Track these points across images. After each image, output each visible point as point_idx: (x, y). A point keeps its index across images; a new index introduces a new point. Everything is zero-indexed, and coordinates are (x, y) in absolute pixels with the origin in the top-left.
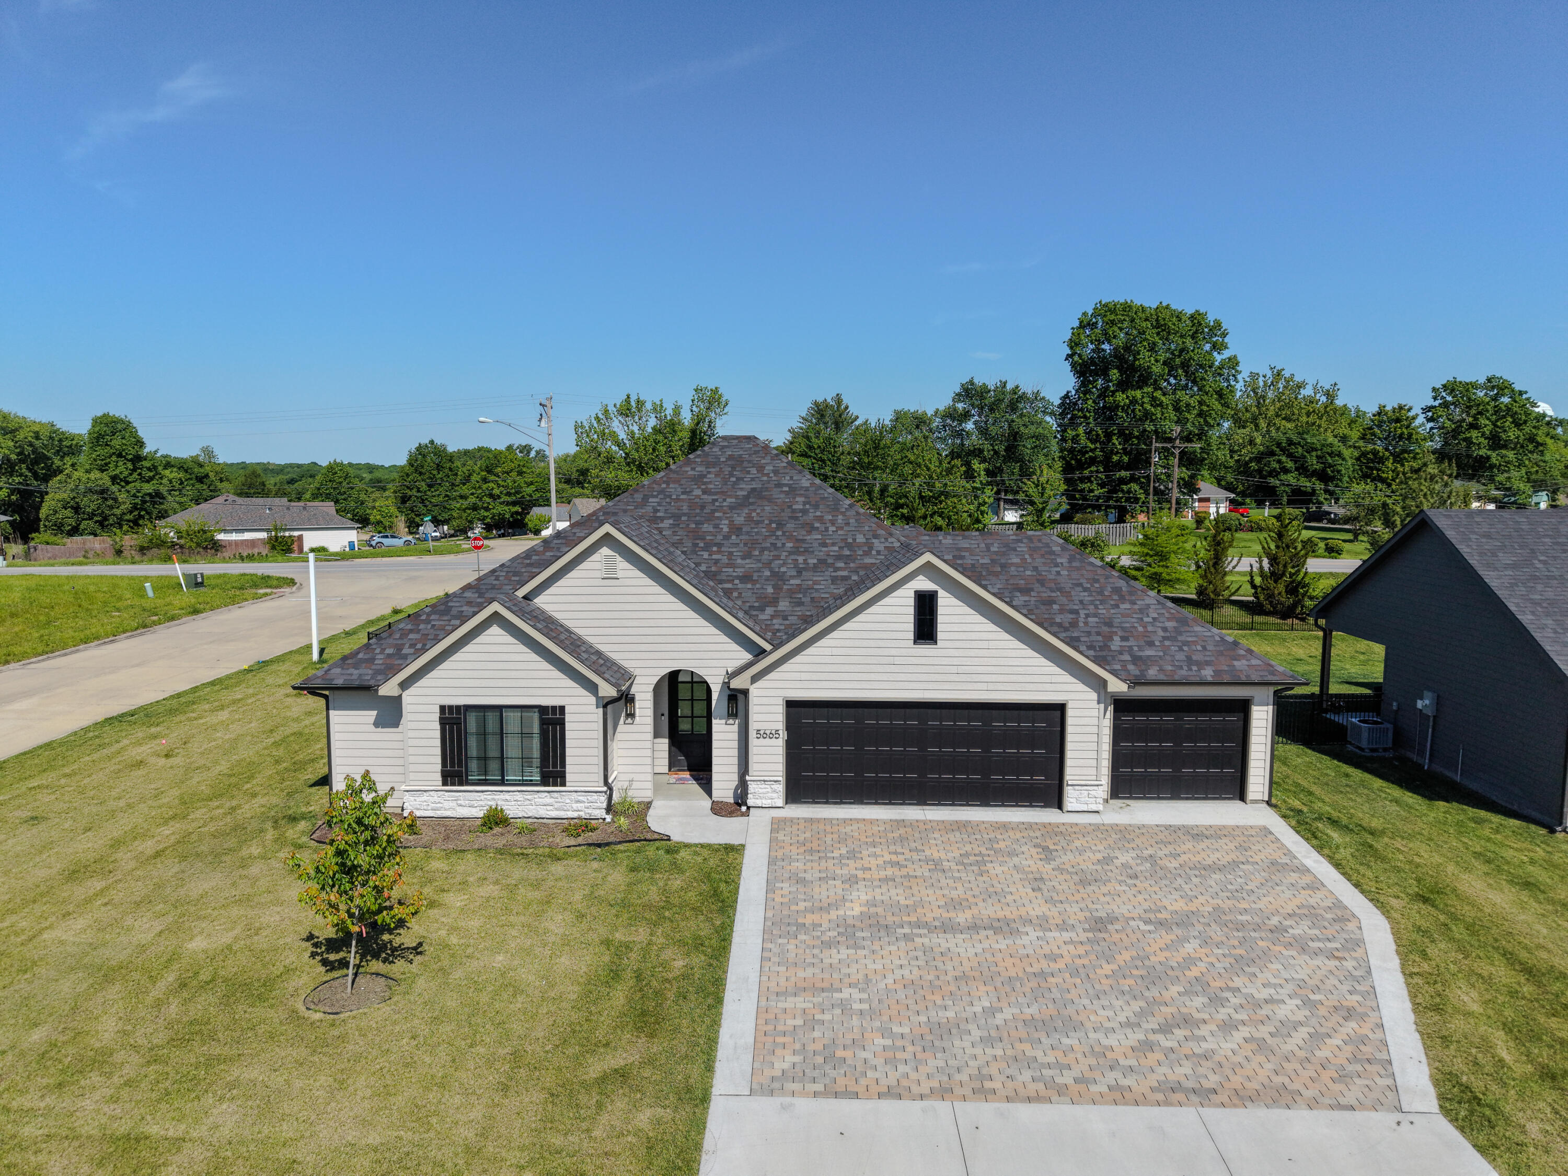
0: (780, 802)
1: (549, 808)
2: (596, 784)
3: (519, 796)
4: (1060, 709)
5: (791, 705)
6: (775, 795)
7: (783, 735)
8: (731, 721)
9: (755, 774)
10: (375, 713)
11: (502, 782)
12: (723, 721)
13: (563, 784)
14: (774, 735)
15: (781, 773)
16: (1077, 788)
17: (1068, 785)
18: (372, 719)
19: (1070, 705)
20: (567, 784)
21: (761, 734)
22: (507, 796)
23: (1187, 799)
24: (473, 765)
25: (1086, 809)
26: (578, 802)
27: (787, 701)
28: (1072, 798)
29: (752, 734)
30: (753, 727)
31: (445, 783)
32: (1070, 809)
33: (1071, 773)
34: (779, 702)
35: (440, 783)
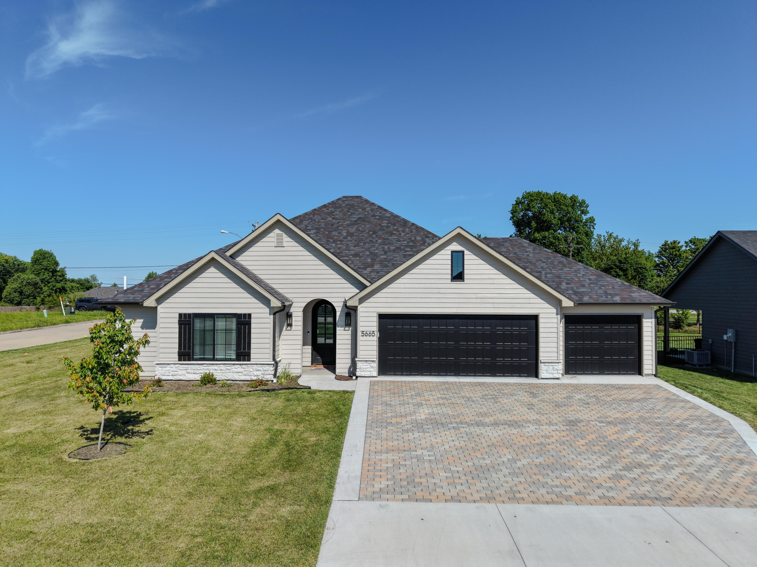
0: (375, 373)
1: (240, 374)
2: (268, 360)
3: (223, 367)
4: (535, 318)
5: (382, 317)
6: (372, 369)
7: (377, 334)
8: (347, 328)
9: (361, 357)
10: (142, 320)
11: (214, 359)
12: (343, 329)
13: (249, 360)
14: (371, 334)
15: (376, 357)
16: (546, 364)
17: (541, 363)
18: (140, 324)
19: (541, 316)
20: (251, 360)
21: (364, 334)
22: (216, 367)
23: (608, 374)
24: (197, 349)
25: (552, 377)
26: (258, 370)
27: (379, 314)
28: (544, 371)
29: (359, 334)
30: (360, 329)
31: (180, 360)
32: (543, 377)
33: (542, 356)
34: (376, 315)
35: (177, 359)
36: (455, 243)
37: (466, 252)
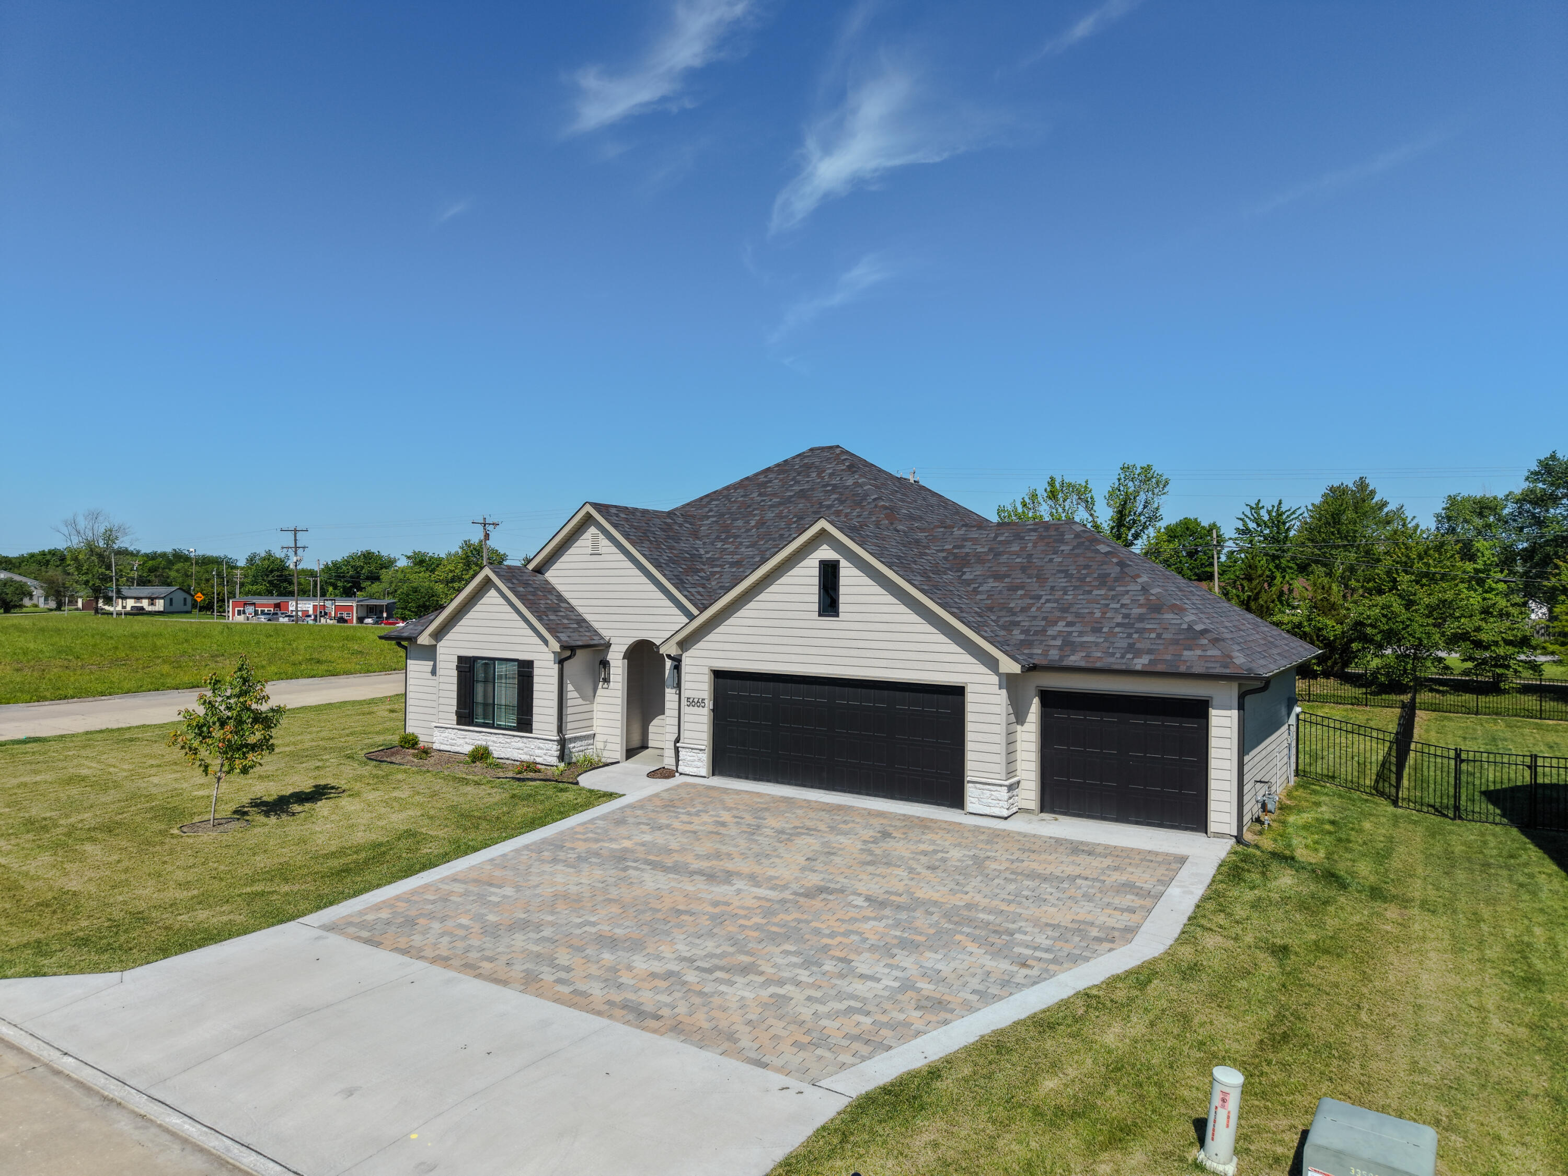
0: (703, 771)
1: (521, 752)
2: (553, 734)
3: (501, 739)
4: (959, 691)
5: (719, 675)
6: (699, 764)
7: (709, 704)
9: (686, 741)
11: (492, 727)
13: (530, 731)
14: (698, 703)
15: (705, 743)
16: (978, 786)
17: (969, 782)
19: (969, 689)
20: (532, 731)
21: (692, 703)
22: (494, 738)
23: (1137, 823)
24: (479, 710)
25: (988, 812)
26: (539, 748)
27: (715, 671)
28: (973, 796)
29: (684, 701)
30: (685, 694)
31: (459, 723)
32: (971, 811)
33: (971, 768)
34: (707, 671)
35: (455, 722)
36: (825, 546)
37: (843, 563)
